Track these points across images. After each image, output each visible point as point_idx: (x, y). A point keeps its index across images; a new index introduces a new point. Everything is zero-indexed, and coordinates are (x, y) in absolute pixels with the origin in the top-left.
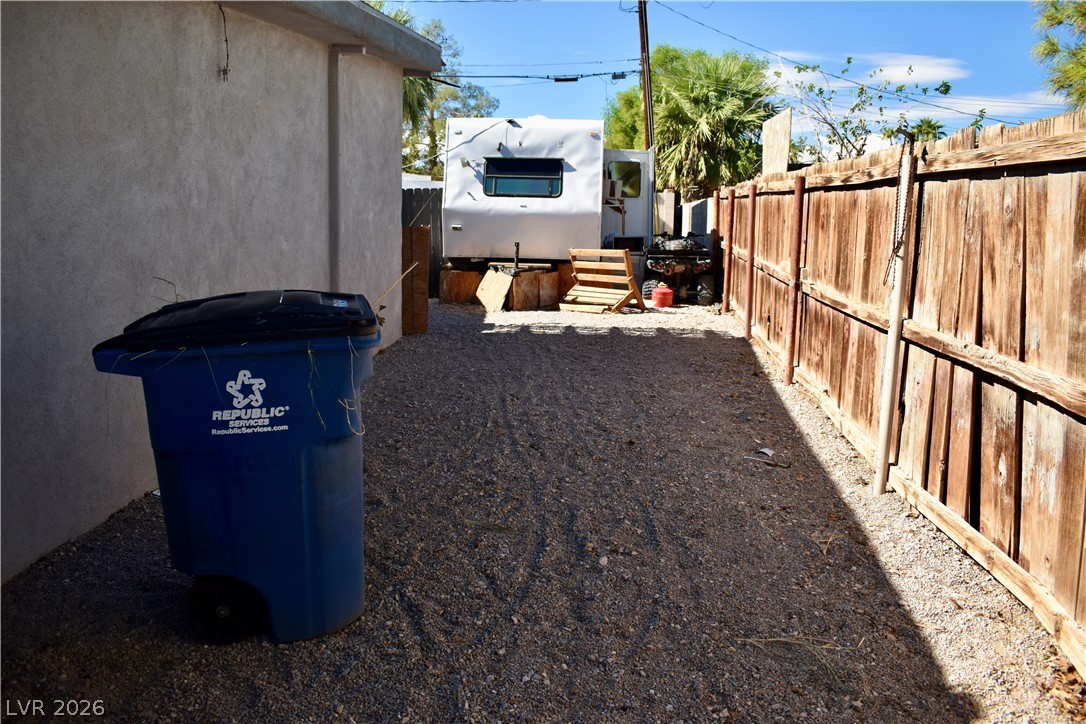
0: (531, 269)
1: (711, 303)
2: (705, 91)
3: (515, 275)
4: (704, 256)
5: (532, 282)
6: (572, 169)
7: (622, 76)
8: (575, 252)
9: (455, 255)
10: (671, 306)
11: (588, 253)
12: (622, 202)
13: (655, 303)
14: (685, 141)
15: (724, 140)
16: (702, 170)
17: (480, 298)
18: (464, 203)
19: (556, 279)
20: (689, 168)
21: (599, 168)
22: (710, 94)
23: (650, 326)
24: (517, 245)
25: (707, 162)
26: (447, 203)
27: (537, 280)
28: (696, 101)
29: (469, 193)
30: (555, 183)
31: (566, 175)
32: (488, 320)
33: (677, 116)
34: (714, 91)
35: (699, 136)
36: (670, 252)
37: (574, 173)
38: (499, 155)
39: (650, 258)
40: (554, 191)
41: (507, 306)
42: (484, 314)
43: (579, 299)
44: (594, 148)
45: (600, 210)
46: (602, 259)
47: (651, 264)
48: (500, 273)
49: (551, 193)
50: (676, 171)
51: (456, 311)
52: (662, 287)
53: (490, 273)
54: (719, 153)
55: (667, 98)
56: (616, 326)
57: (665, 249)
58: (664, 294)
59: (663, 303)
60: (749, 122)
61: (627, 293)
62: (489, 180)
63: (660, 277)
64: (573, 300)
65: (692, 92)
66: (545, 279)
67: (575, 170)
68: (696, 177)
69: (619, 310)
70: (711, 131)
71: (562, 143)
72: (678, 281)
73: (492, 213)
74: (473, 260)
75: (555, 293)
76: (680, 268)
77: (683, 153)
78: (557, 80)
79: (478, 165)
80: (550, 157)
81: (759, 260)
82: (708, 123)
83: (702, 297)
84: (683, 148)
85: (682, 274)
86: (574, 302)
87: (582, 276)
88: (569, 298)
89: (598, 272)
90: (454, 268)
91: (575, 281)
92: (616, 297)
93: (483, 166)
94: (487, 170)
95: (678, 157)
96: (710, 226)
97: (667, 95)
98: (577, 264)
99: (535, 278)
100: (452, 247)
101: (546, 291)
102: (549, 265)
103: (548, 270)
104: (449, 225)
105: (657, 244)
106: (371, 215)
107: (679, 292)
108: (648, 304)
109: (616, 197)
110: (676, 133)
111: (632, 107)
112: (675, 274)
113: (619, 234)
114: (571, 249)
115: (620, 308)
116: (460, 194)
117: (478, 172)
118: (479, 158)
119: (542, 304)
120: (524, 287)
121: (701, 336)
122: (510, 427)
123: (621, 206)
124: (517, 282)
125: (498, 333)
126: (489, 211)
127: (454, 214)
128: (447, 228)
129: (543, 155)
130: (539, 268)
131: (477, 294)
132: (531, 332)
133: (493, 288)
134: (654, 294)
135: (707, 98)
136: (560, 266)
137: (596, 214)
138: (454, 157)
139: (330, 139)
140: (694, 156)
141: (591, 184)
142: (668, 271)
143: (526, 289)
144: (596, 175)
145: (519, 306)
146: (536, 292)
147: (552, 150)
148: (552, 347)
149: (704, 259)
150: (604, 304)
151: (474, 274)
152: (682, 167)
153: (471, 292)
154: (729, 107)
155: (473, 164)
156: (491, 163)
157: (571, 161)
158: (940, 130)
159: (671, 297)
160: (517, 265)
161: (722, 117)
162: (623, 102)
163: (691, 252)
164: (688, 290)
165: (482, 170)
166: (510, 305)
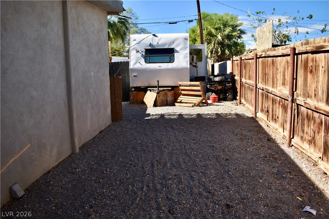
0: (164, 90)
1: (232, 100)
2: (219, 25)
3: (158, 93)
4: (229, 82)
5: (164, 95)
6: (178, 52)
7: (192, 21)
8: (180, 83)
9: (135, 86)
10: (217, 102)
11: (185, 83)
12: (196, 63)
13: (211, 101)
14: (213, 42)
15: (226, 41)
16: (219, 52)
17: (145, 101)
18: (138, 66)
19: (173, 93)
20: (215, 51)
21: (188, 51)
22: (221, 26)
23: (212, 112)
24: (158, 81)
25: (221, 49)
26: (131, 66)
27: (166, 94)
28: (216, 29)
29: (139, 63)
30: (171, 57)
31: (176, 54)
32: (148, 112)
33: (210, 34)
34: (222, 25)
35: (218, 41)
36: (216, 82)
37: (178, 53)
38: (150, 48)
39: (209, 84)
40: (171, 61)
41: (155, 105)
42: (146, 109)
43: (183, 101)
44: (186, 43)
45: (189, 67)
46: (190, 86)
47: (209, 86)
48: (152, 92)
49: (170, 61)
50: (211, 52)
51: (136, 107)
52: (214, 95)
53: (148, 92)
54: (225, 46)
55: (207, 28)
56: (199, 113)
57: (214, 81)
58: (215, 98)
59: (214, 101)
60: (234, 35)
61: (201, 98)
62: (146, 57)
63: (213, 91)
64: (180, 101)
65: (215, 26)
66: (169, 94)
67: (179, 52)
68: (217, 54)
69: (198, 105)
70: (222, 39)
71: (174, 42)
72: (219, 92)
73: (148, 70)
74: (142, 87)
75: (173, 99)
76: (220, 87)
77: (213, 46)
78: (170, 23)
79: (142, 52)
80: (169, 47)
81: (260, 85)
82: (221, 36)
83: (229, 98)
84: (213, 45)
85: (220, 90)
86: (181, 102)
87: (183, 92)
88: (178, 101)
89: (189, 90)
90: (134, 91)
91: (181, 94)
92: (197, 100)
93: (144, 52)
94: (146, 54)
95: (211, 48)
96: (229, 71)
97: (207, 27)
98: (181, 88)
99: (165, 94)
100: (134, 83)
101: (170, 98)
102: (171, 88)
103: (170, 90)
104: (132, 75)
105: (211, 79)
106: (92, 73)
107: (220, 96)
108: (209, 102)
109: (194, 62)
110: (210, 40)
111: (194, 33)
112: (218, 90)
113: (196, 75)
114: (179, 82)
115: (199, 105)
116: (136, 63)
117: (142, 54)
118: (142, 49)
119: (168, 103)
120: (161, 97)
121: (234, 117)
122: (156, 190)
123: (196, 65)
124: (159, 96)
125: (151, 119)
126: (147, 69)
127: (134, 70)
128: (131, 76)
129: (166, 47)
130: (167, 90)
131: (144, 100)
132: (165, 118)
133: (150, 98)
134: (211, 98)
135: (220, 28)
136: (175, 88)
137: (187, 68)
138: (133, 49)
139: (64, 39)
140: (216, 47)
141: (185, 57)
142: (215, 89)
143: (162, 98)
144: (187, 54)
145: (160, 105)
146: (166, 99)
147: (170, 44)
148: (174, 126)
149: (229, 84)
150: (192, 103)
151: (142, 93)
152: (213, 51)
153: (141, 99)
154: (228, 30)
155: (140, 52)
156: (147, 51)
157: (177, 49)
158: (289, 37)
159: (217, 99)
160: (158, 89)
161: (226, 34)
162: (191, 31)
163: (224, 81)
164: (223, 95)
165: (144, 53)
166: (156, 104)
